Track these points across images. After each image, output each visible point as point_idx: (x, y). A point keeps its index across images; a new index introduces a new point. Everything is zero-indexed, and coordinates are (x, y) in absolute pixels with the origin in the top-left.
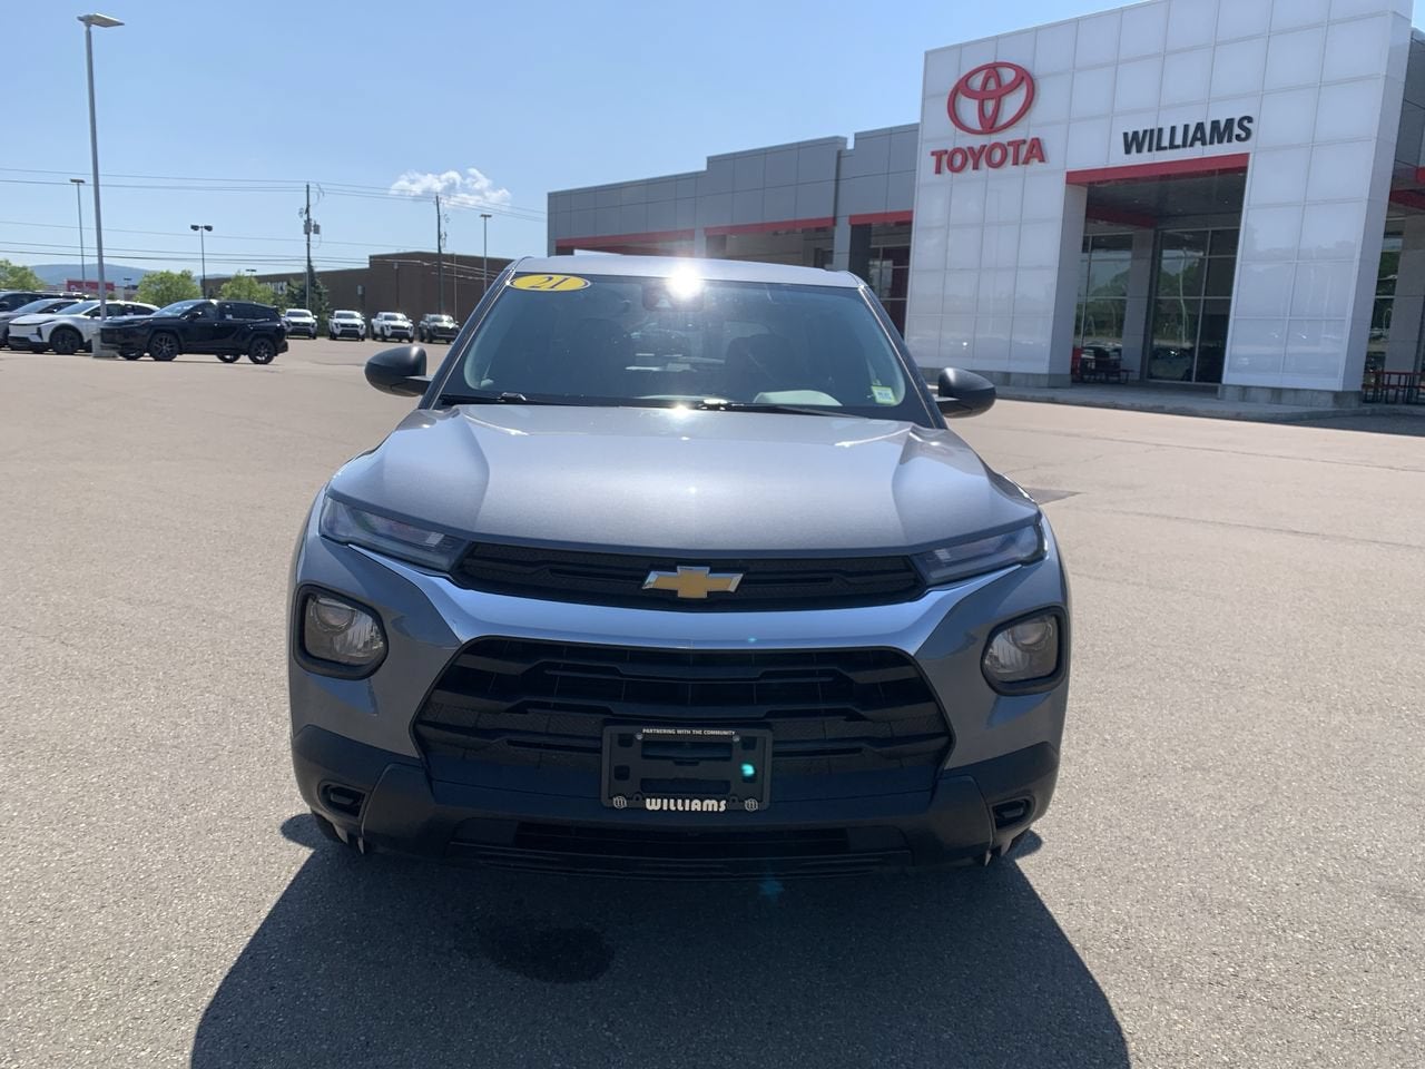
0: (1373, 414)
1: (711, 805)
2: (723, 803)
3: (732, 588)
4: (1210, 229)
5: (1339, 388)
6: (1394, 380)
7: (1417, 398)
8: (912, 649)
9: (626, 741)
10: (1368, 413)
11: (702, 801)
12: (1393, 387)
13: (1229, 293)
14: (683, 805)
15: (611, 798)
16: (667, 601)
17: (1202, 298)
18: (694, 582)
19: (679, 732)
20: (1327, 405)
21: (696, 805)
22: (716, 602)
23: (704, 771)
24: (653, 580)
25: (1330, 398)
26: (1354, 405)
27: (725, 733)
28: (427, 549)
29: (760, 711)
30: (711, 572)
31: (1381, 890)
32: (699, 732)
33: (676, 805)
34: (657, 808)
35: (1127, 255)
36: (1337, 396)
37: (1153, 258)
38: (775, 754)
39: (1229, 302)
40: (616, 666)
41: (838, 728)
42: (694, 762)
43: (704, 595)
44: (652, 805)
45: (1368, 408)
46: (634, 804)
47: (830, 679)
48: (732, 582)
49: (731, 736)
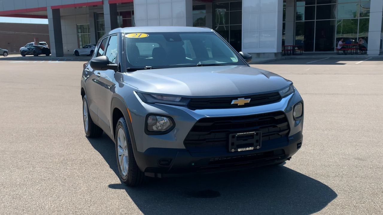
0: (286, 59)
1: (251, 148)
2: (253, 148)
3: (249, 102)
4: (230, 2)
5: (276, 51)
6: (289, 48)
7: (296, 53)
8: (283, 110)
9: (233, 137)
10: (284, 59)
11: (249, 148)
12: (289, 50)
13: (241, 23)
14: (245, 149)
15: (231, 150)
16: (236, 106)
17: (230, 25)
18: (241, 101)
19: (244, 133)
20: (273, 57)
21: (248, 149)
22: (246, 105)
23: (249, 141)
24: (233, 102)
25: (274, 55)
26: (280, 57)
27: (253, 132)
28: (177, 102)
29: (258, 127)
30: (245, 99)
31: (355, 159)
32: (248, 133)
33: (244, 149)
34: (240, 151)
35: (204, 11)
36: (276, 54)
37: (213, 13)
38: (262, 136)
39: (241, 25)
40: (231, 121)
41: (272, 129)
42: (246, 140)
43: (244, 104)
44: (239, 150)
45: (284, 57)
46: (236, 150)
47: (270, 119)
48: (248, 101)
49: (254, 133)
